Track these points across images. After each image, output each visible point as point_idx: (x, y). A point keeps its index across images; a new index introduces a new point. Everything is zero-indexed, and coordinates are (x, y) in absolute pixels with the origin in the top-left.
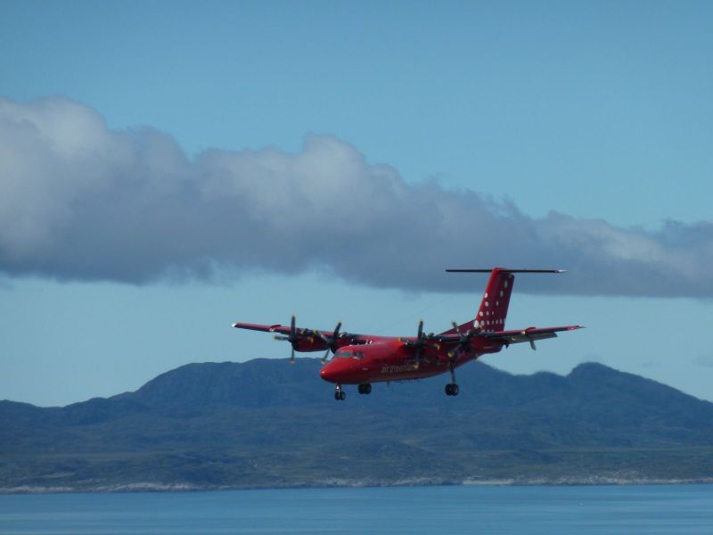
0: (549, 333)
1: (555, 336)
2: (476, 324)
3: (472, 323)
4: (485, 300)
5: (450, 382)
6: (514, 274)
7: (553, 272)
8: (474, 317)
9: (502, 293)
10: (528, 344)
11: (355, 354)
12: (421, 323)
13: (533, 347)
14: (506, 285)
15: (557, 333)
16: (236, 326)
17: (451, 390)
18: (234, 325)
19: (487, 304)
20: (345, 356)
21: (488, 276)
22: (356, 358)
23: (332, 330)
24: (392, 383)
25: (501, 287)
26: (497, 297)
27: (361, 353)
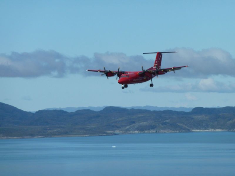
0: (179, 68)
1: (181, 69)
2: (154, 68)
3: (153, 67)
4: (156, 61)
5: (151, 83)
6: (162, 53)
7: (175, 52)
8: (153, 66)
9: (160, 59)
10: (173, 71)
11: (127, 76)
12: (142, 67)
13: (174, 72)
14: (161, 57)
15: (181, 68)
16: (88, 71)
17: (152, 85)
18: (87, 70)
19: (156, 62)
20: (124, 77)
21: (156, 54)
22: (127, 77)
23: (117, 71)
24: (135, 84)
25: (160, 57)
26: (159, 60)
27: (128, 76)
